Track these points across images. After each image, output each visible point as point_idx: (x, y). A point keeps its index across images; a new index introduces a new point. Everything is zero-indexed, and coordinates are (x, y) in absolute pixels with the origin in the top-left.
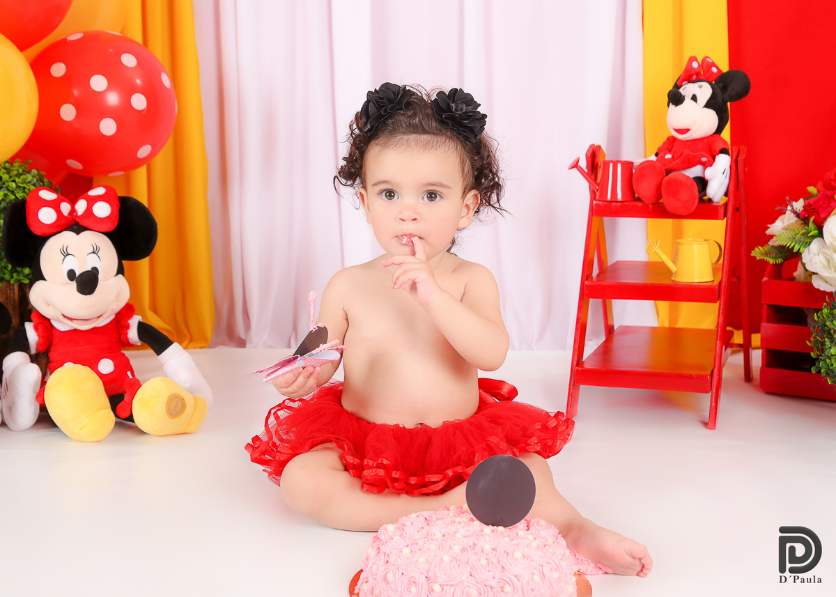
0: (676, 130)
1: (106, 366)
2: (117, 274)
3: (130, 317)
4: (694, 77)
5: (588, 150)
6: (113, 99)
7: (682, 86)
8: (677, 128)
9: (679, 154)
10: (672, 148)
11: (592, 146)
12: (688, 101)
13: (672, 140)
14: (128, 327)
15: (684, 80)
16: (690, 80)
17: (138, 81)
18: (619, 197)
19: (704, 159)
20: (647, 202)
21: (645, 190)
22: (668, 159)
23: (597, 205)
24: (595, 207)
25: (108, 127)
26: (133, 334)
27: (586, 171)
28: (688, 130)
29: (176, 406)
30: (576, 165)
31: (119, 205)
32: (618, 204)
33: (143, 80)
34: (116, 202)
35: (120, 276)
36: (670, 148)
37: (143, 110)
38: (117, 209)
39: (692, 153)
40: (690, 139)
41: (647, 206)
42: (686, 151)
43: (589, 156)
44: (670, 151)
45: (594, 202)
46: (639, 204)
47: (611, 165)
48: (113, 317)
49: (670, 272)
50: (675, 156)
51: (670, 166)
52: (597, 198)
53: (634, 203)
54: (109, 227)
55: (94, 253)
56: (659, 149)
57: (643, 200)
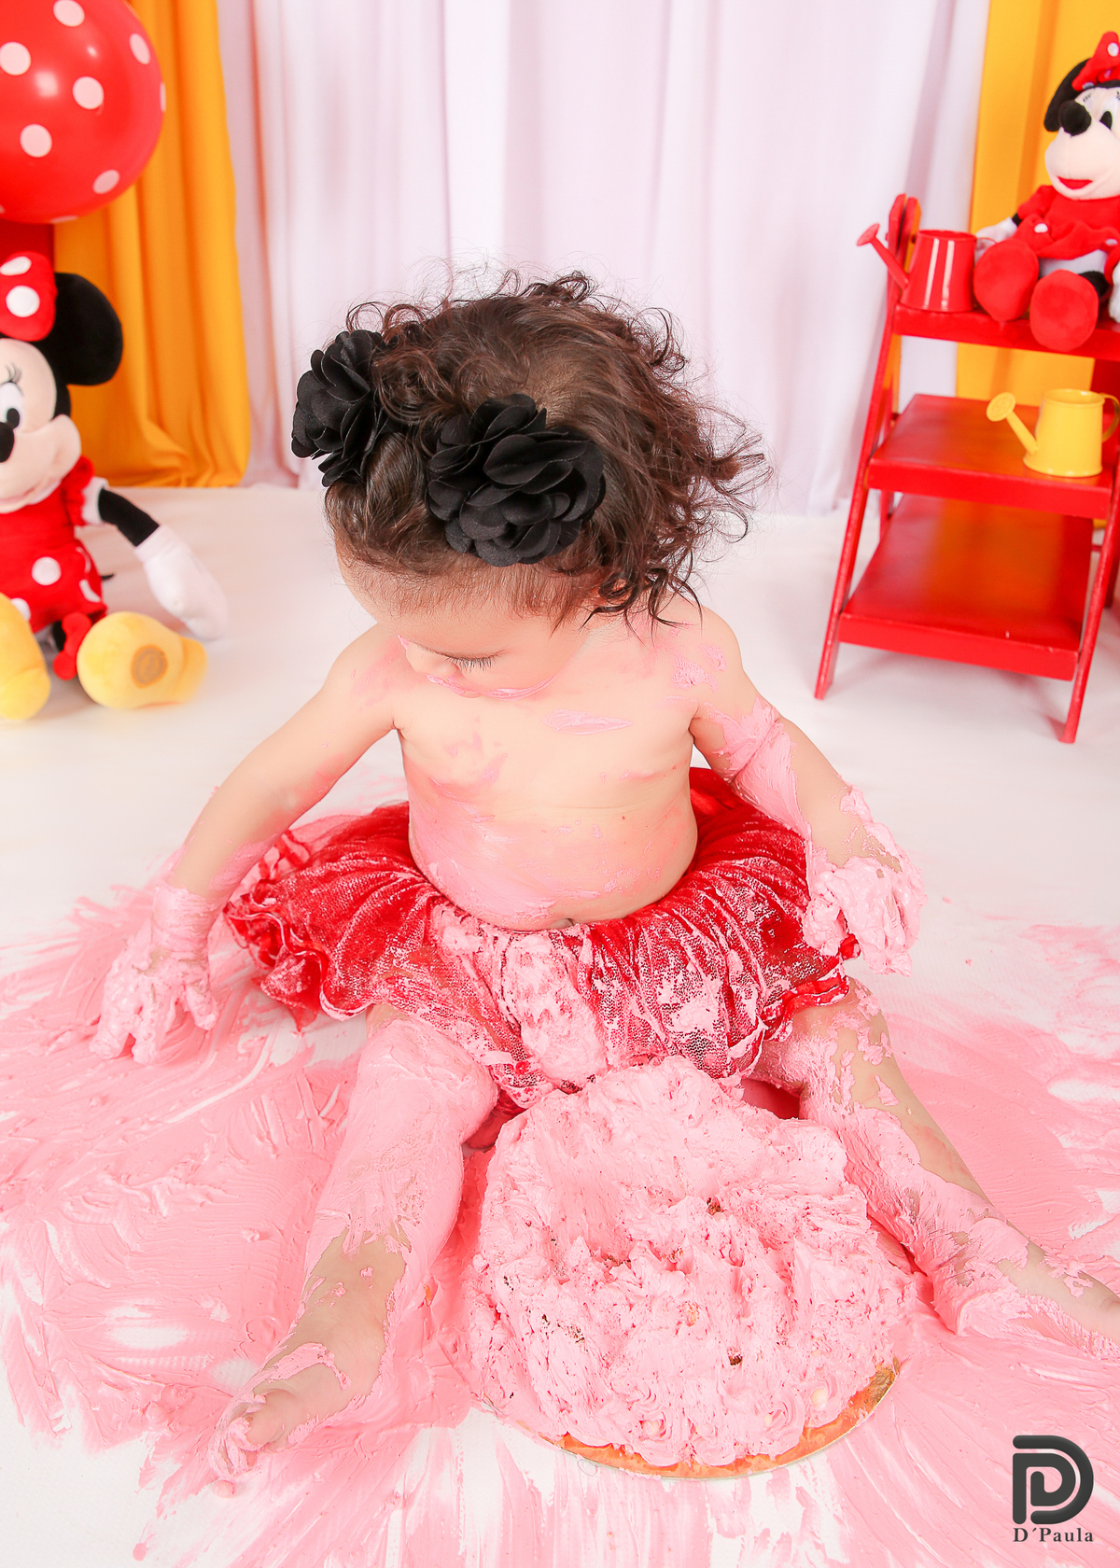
0: (1063, 180)
1: (46, 572)
2: (57, 414)
3: (86, 482)
4: (1107, 75)
5: (893, 207)
6: (47, 84)
7: (1082, 91)
8: (1067, 177)
9: (1063, 227)
10: (1048, 209)
11: (900, 198)
12: (1096, 127)
13: (1048, 194)
14: (81, 501)
15: (1087, 80)
16: (1099, 82)
17: (92, 51)
18: (944, 304)
19: (1111, 242)
20: (995, 317)
21: (999, 297)
22: (1041, 234)
23: (902, 313)
24: (898, 318)
25: (36, 141)
26: (91, 511)
27: (886, 244)
28: (1086, 182)
29: (149, 667)
30: (870, 238)
31: (55, 291)
32: (942, 315)
33: (101, 48)
34: (50, 286)
35: (63, 419)
36: (1043, 209)
37: (97, 109)
38: (50, 299)
39: (1090, 230)
40: (1088, 198)
41: (997, 323)
42: (1079, 224)
43: (896, 219)
44: (1042, 216)
45: (898, 308)
46: (981, 319)
47: (936, 242)
48: (55, 485)
49: (1022, 451)
50: (1055, 229)
51: (1047, 250)
52: (904, 300)
53: (970, 316)
54: (39, 332)
55: (11, 381)
56: (1021, 208)
57: (989, 312)
